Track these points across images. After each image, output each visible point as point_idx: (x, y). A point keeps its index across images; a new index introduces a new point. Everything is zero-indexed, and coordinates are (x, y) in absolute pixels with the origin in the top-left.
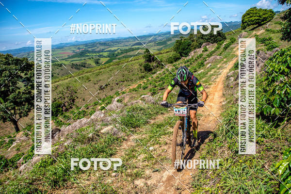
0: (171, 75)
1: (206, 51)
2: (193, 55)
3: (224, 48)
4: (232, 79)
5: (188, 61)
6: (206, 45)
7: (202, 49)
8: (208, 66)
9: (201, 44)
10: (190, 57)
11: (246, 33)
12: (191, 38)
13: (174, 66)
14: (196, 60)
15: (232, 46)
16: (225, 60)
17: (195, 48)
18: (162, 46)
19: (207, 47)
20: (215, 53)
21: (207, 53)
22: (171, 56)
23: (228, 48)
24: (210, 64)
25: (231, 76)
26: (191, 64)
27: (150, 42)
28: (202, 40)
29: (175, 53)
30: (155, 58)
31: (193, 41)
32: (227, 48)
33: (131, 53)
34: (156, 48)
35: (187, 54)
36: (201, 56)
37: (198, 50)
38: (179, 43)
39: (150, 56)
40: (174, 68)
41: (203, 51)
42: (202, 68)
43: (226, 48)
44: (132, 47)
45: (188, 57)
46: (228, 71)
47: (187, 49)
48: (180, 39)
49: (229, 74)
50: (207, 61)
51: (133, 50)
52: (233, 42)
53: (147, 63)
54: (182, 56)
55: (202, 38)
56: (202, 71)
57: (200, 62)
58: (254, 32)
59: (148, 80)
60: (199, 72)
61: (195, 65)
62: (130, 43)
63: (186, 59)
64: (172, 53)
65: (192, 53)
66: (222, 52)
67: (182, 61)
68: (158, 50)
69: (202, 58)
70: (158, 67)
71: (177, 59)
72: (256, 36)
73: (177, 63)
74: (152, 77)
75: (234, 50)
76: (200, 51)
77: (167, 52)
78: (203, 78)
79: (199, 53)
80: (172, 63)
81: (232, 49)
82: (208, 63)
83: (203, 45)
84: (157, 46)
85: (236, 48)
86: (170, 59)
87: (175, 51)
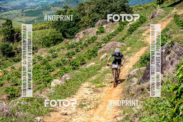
0: (44, 66)
1: (102, 32)
2: (81, 37)
3: (129, 30)
4: (135, 80)
5: (73, 47)
6: (103, 24)
7: (96, 29)
8: (103, 57)
9: (95, 21)
10: (77, 40)
11: (162, 10)
12: (80, 10)
13: (51, 52)
14: (86, 45)
15: (140, 28)
16: (128, 49)
17: (86, 27)
18: (35, 18)
19: (104, 26)
20: (115, 37)
21: (104, 35)
22: (47, 35)
23: (135, 32)
24: (105, 54)
25: (134, 76)
26: (77, 51)
27: (15, 8)
28: (97, 15)
29: (54, 30)
31: (84, 15)
32: (133, 31)
34: (24, 19)
35: (73, 35)
36: (94, 39)
37: (89, 30)
39: (13, 31)
40: (51, 55)
41: (97, 32)
42: (93, 59)
43: (131, 31)
45: (73, 40)
46: (131, 67)
47: (74, 26)
48: (64, 10)
49: (131, 73)
50: (102, 49)
52: (142, 23)
53: (7, 43)
54: (65, 36)
55: (98, 12)
56: (93, 64)
57: (91, 49)
58: (174, 10)
59: (5, 73)
60: (88, 66)
61: (83, 52)
63: (71, 42)
64: (49, 30)
65: (81, 35)
66: (126, 36)
67: (63, 46)
69: (94, 44)
71: (56, 41)
72: (176, 16)
73: (57, 47)
74: (13, 68)
75: (144, 35)
76: (92, 32)
77: (42, 28)
78: (93, 75)
79: (91, 35)
80: (48, 46)
81: (141, 32)
82: (103, 52)
83: (98, 23)
84: (25, 16)
85: (147, 32)
86: (47, 39)
87: (55, 27)
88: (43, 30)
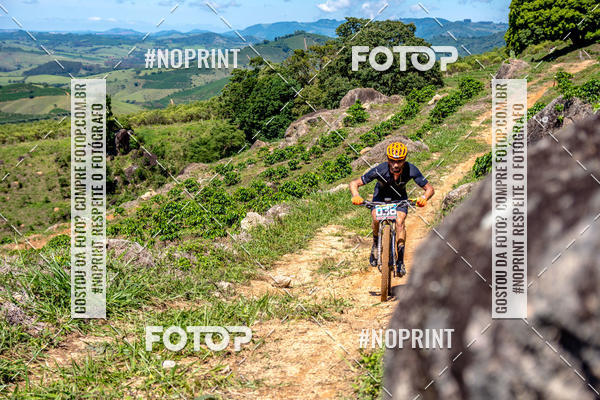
1: (361, 120)
2: (302, 132)
3: (435, 114)
6: (362, 98)
7: (343, 113)
9: (338, 98)
11: (524, 64)
12: (296, 69)
15: (465, 109)
16: (435, 156)
18: (170, 92)
19: (366, 105)
20: (396, 134)
21: (364, 128)
23: (451, 117)
28: (343, 82)
29: (224, 123)
30: (134, 138)
31: (304, 82)
32: (444, 115)
33: (24, 106)
34: (139, 95)
36: (336, 140)
37: (324, 115)
38: (245, 85)
41: (347, 121)
43: (440, 115)
44: (31, 79)
45: (281, 142)
47: (278, 111)
51: (32, 92)
52: (470, 96)
55: (343, 74)
56: (345, 186)
62: (18, 58)
64: (211, 124)
65: (302, 126)
67: (253, 157)
68: (149, 105)
70: (142, 177)
71: (232, 150)
72: (561, 76)
74: (121, 212)
75: (475, 124)
76: (332, 120)
77: (191, 118)
81: (467, 119)
83: (348, 96)
84: (144, 87)
85: (483, 118)
86: (203, 148)
87: (226, 115)
88: (193, 123)
